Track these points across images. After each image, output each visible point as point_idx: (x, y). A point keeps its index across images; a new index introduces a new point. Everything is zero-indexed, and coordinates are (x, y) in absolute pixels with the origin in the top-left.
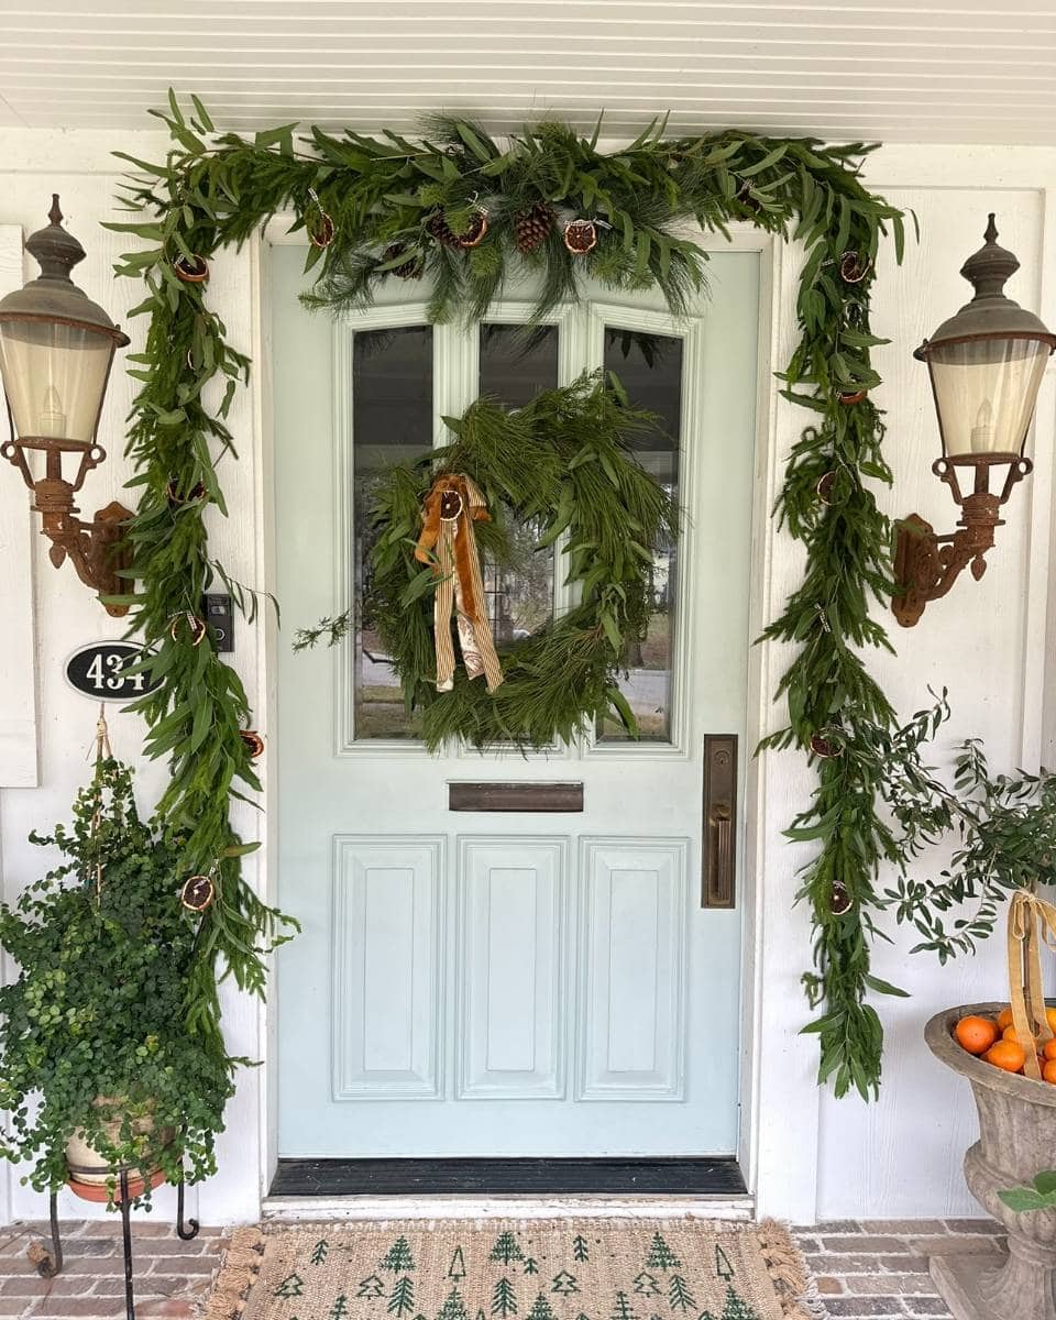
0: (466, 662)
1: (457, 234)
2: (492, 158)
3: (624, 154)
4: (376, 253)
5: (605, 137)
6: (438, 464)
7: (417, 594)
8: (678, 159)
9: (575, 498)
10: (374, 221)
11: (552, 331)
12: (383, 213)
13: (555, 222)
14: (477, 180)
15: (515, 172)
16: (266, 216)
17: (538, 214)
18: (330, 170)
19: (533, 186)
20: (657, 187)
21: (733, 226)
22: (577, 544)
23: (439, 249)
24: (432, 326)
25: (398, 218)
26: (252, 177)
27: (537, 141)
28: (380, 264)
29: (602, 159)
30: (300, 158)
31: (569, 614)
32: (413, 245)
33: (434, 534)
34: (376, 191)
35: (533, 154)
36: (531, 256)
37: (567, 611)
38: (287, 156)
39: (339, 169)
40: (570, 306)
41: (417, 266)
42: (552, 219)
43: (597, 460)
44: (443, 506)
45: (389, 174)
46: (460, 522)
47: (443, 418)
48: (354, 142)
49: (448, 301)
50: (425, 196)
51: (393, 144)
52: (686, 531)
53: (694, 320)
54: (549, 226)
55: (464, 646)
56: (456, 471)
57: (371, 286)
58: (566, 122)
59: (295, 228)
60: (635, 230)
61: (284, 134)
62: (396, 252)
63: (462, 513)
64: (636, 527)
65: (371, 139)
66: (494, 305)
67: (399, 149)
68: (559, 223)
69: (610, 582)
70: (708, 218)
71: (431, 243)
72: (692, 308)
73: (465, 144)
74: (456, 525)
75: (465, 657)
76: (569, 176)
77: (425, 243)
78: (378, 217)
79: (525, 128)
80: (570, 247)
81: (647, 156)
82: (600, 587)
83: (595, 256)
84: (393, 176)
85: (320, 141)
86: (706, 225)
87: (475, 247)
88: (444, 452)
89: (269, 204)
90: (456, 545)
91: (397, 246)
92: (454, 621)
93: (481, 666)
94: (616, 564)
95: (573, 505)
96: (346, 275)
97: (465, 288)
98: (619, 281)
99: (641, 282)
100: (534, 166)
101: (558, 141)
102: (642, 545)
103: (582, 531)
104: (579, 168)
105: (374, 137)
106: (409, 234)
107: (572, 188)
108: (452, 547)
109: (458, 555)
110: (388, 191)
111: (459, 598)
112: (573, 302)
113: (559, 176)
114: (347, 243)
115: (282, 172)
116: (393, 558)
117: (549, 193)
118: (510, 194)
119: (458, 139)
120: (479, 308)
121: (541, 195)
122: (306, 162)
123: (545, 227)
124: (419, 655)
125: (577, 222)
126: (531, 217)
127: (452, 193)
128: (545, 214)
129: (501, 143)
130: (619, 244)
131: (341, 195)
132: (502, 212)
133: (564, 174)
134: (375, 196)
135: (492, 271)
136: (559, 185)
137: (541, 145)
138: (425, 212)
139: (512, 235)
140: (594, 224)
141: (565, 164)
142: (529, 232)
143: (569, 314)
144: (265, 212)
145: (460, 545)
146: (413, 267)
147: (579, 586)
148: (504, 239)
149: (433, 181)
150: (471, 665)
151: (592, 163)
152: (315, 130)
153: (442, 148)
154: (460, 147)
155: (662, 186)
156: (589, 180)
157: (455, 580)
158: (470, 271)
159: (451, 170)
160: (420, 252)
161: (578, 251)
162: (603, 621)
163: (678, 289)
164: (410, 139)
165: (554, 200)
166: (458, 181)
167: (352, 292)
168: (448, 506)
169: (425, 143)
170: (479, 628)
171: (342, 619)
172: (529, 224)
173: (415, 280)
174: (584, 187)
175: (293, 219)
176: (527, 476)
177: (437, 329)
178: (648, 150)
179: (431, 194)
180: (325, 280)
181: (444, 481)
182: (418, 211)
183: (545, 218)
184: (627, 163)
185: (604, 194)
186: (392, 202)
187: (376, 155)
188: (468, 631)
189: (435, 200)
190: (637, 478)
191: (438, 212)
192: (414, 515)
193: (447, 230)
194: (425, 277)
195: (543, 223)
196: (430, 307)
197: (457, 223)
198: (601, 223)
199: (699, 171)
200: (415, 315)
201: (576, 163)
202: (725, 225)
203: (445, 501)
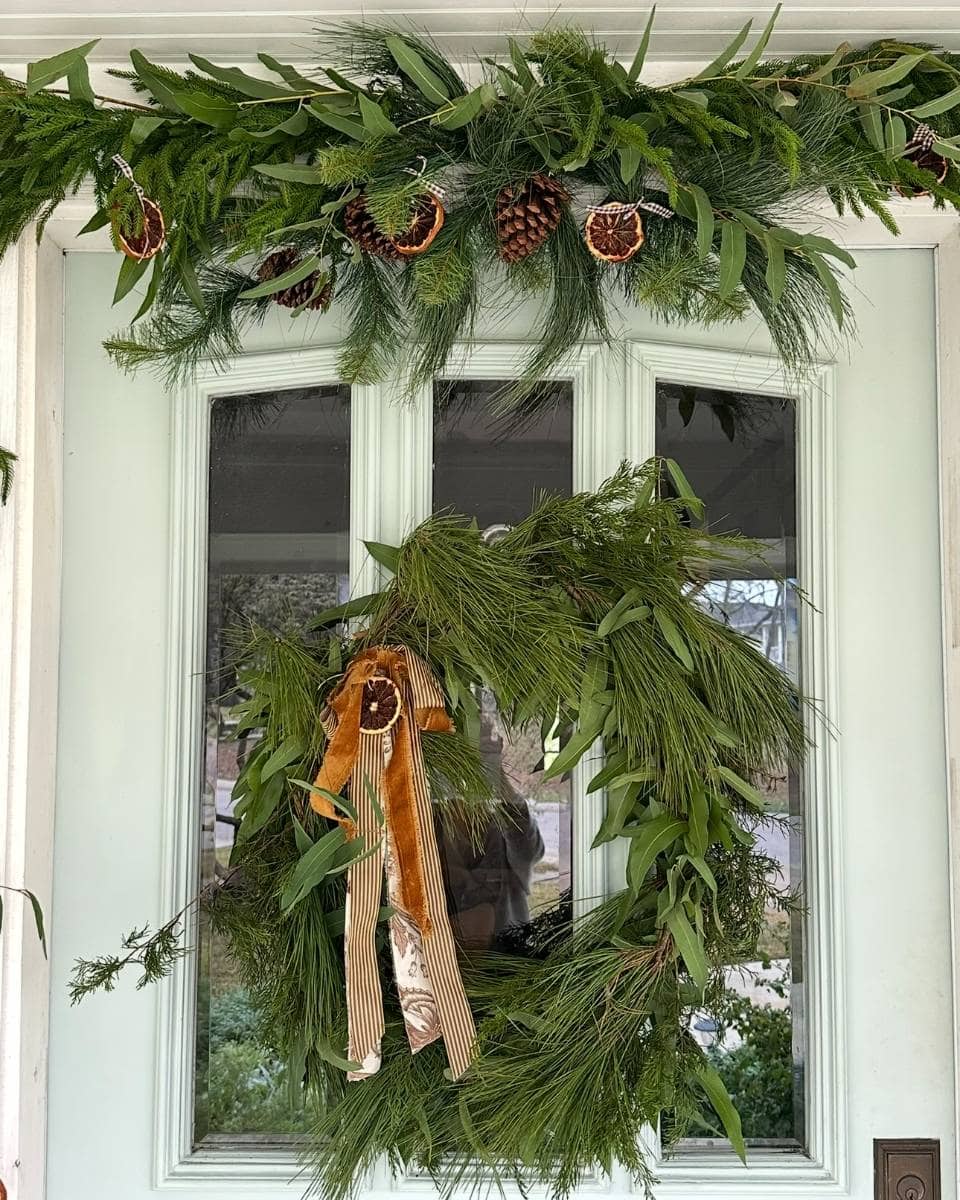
0: (406, 1015)
1: (389, 230)
2: (451, 98)
3: (693, 86)
4: (247, 266)
5: (659, 59)
6: (354, 628)
7: (310, 883)
8: (795, 91)
9: (611, 686)
10: (239, 212)
11: (563, 392)
12: (258, 195)
13: (567, 208)
14: (424, 136)
15: (494, 121)
16: (48, 203)
17: (536, 194)
18: (157, 122)
19: (526, 146)
20: (757, 142)
21: (897, 206)
22: (618, 774)
23: (357, 259)
24: (349, 387)
25: (281, 205)
26: (18, 138)
27: (534, 67)
28: (253, 285)
29: (655, 95)
30: (107, 105)
31: (602, 907)
32: (311, 251)
33: (347, 760)
34: (244, 158)
35: (527, 91)
36: (524, 269)
37: (598, 902)
38: (82, 101)
39: (173, 122)
40: (594, 349)
41: (317, 289)
42: (562, 204)
43: (650, 619)
44: (366, 708)
45: (265, 129)
46: (397, 734)
47: (367, 544)
48: (206, 76)
49: (376, 346)
50: (329, 166)
51: (275, 78)
52: (819, 743)
53: (823, 369)
54: (557, 216)
55: (403, 980)
56: (389, 641)
57: (235, 324)
58: (588, 33)
59: (95, 224)
60: (716, 217)
61: (74, 63)
62: (280, 264)
63: (400, 717)
64: (726, 739)
65: (236, 69)
66: (457, 349)
67: (286, 86)
68: (573, 209)
69: (683, 851)
70: (849, 194)
71: (345, 247)
72: (820, 347)
73: (402, 75)
74: (388, 739)
75: (403, 1003)
76: (593, 126)
77: (333, 249)
78: (249, 205)
79: (512, 45)
80: (595, 252)
81: (736, 89)
82: (663, 860)
83: (641, 266)
84: (271, 132)
85: (146, 75)
86: (847, 206)
87: (425, 255)
88: (367, 605)
89: (52, 183)
90: (389, 780)
91: (282, 255)
92: (383, 928)
93: (435, 1021)
94: (694, 819)
95: (606, 698)
96: (191, 304)
97: (406, 322)
98: (684, 309)
99: (725, 307)
100: (529, 108)
101: (573, 66)
102: (736, 771)
103: (624, 747)
104: (610, 111)
105: (240, 66)
106: (302, 233)
107: (599, 147)
108: (380, 782)
109: (392, 800)
110: (264, 158)
111: (393, 882)
112: (599, 343)
113: (574, 125)
114: (190, 251)
115: (74, 127)
116: (271, 803)
117: (557, 156)
118: (485, 161)
119: (390, 65)
120: (431, 356)
121: (541, 160)
122: (118, 111)
123: (551, 217)
124: (316, 1001)
125: (605, 207)
126: (524, 199)
127: (379, 160)
128: (550, 194)
129: (470, 73)
130: (685, 247)
131: (177, 167)
132: (470, 192)
133: (584, 123)
134: (240, 166)
135: (454, 297)
136: (575, 142)
137: (540, 71)
138: (331, 195)
139: (491, 231)
140: (640, 210)
141: (584, 104)
142: (520, 227)
143: (592, 364)
144: (45, 197)
145: (396, 778)
146: (310, 290)
147: (622, 847)
148: (475, 239)
149: (346, 139)
150: (413, 1019)
151: (637, 102)
152: (136, 57)
153: (361, 82)
154: (394, 80)
155: (767, 139)
156: (632, 131)
157: (387, 848)
158: (414, 296)
159: (376, 121)
160: (324, 265)
161: (610, 256)
162: (672, 928)
163: (795, 319)
164: (303, 69)
165: (567, 168)
166: (389, 140)
167: (202, 335)
168: (374, 707)
169: (330, 73)
170: (430, 939)
171: (165, 935)
172: (520, 213)
173: (316, 312)
174: (622, 145)
175: (92, 209)
176: (519, 656)
177: (357, 391)
178: (740, 76)
179: (341, 162)
180: (153, 313)
181: (366, 663)
182: (319, 192)
183: (550, 200)
184: (701, 99)
185: (658, 156)
186: (271, 179)
187: (242, 97)
188: (410, 947)
189: (350, 174)
190: (726, 651)
191: (354, 194)
192: (308, 729)
193: (372, 226)
194: (334, 306)
195: (546, 209)
196: (344, 356)
197: (389, 214)
198: (652, 207)
199: (832, 112)
200: (317, 369)
201: (606, 103)
202: (883, 204)
203: (368, 697)
